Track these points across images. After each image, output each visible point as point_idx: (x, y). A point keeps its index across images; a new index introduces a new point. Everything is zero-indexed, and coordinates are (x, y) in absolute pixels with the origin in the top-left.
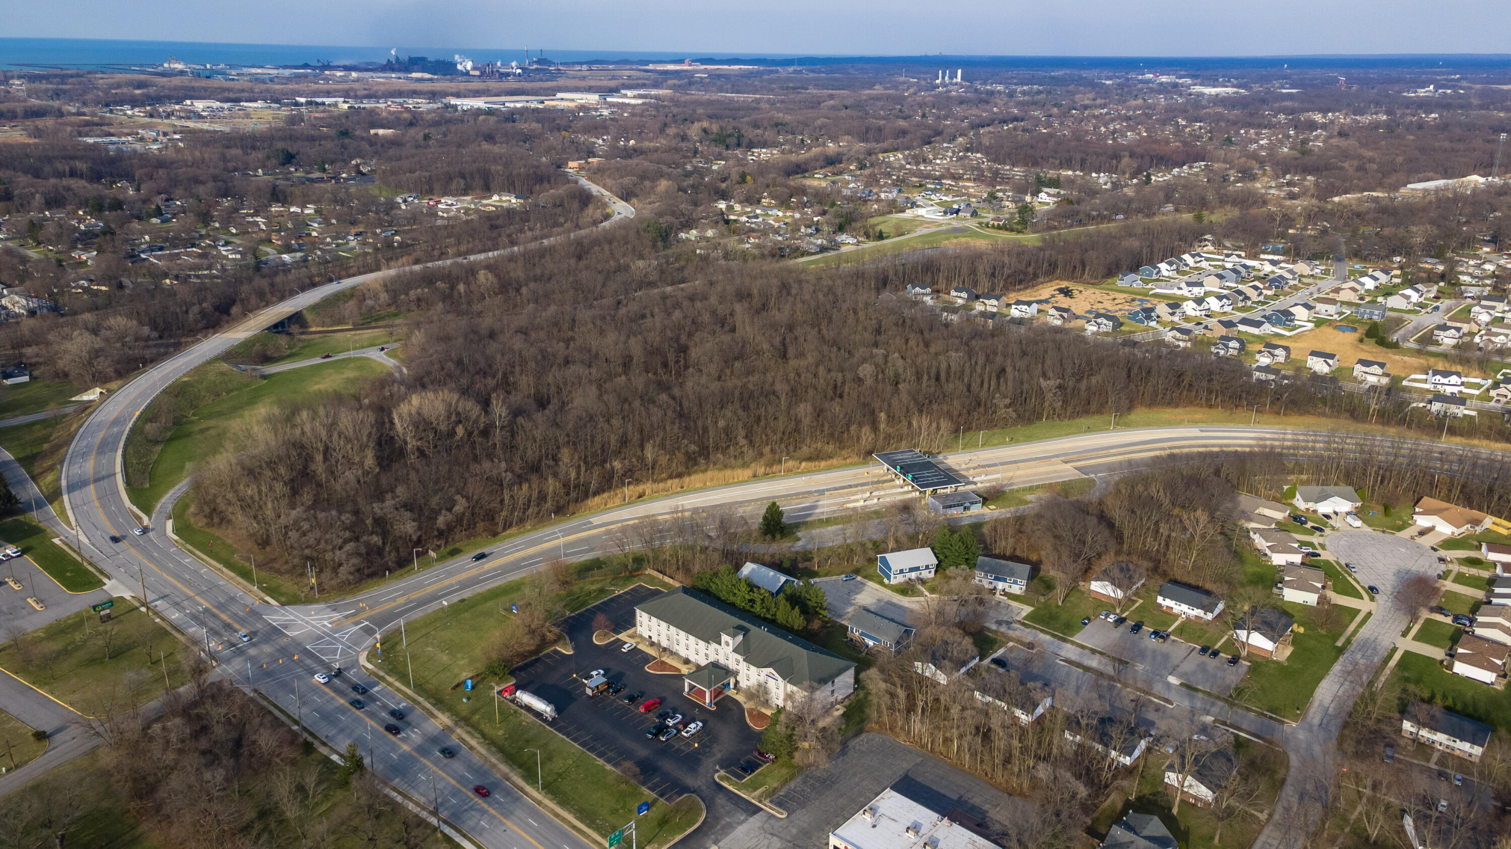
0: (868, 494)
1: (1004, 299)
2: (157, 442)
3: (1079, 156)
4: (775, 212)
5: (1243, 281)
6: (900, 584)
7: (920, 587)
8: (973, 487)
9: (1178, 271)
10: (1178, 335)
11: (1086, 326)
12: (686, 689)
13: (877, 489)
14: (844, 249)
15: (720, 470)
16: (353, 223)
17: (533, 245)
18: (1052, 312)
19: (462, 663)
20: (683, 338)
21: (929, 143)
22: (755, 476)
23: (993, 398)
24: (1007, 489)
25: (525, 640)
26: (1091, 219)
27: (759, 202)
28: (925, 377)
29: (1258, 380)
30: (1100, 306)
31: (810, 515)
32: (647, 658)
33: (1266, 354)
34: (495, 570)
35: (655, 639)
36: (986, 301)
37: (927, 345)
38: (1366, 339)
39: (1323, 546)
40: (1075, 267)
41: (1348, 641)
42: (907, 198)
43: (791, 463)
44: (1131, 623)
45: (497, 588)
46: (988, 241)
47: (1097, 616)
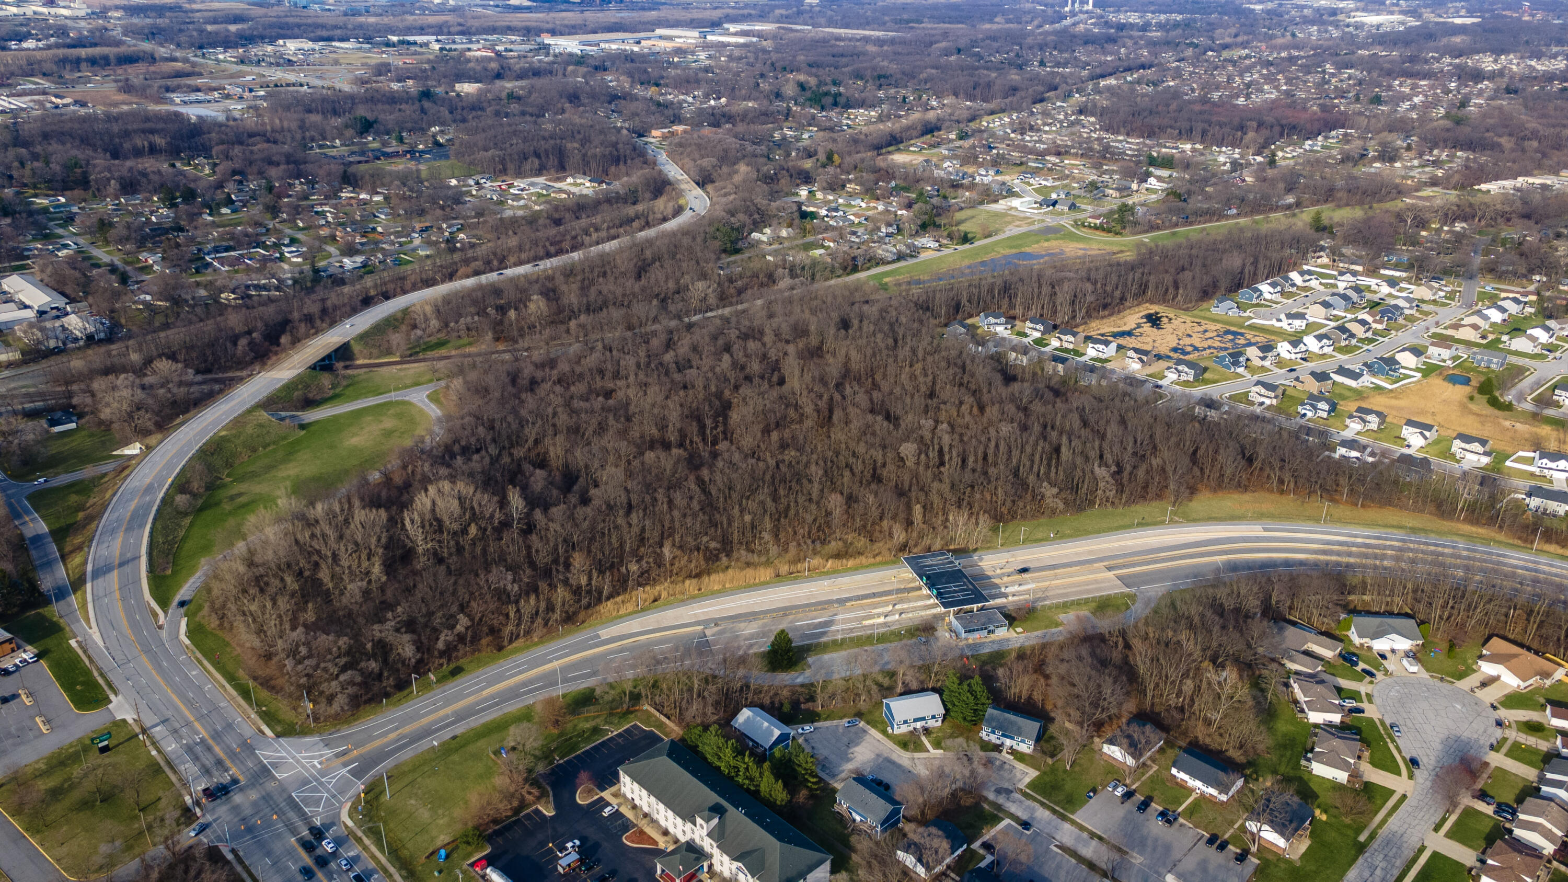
0: (891, 607)
1: (1082, 331)
2: (186, 514)
3: (1200, 126)
4: (859, 201)
5: (1354, 307)
6: (903, 735)
7: (923, 738)
8: (1002, 601)
9: (1282, 293)
10: (1263, 391)
11: (1166, 373)
12: (659, 872)
13: (902, 601)
14: (924, 256)
15: (742, 569)
16: (422, 213)
17: (593, 252)
18: (1133, 353)
19: (441, 822)
22: (778, 575)
23: (1042, 485)
24: (1039, 605)
25: (501, 806)
26: (1199, 215)
27: (844, 186)
28: (971, 459)
29: (1341, 457)
30: (1187, 341)
31: (824, 633)
32: (626, 825)
33: (1357, 420)
34: (492, 697)
35: (637, 802)
36: (1063, 337)
38: (1477, 396)
39: (1369, 697)
40: (1167, 289)
41: (1372, 837)
42: (1004, 184)
43: (816, 561)
44: (1139, 798)
45: (493, 721)
46: (1081, 246)
47: (1104, 787)
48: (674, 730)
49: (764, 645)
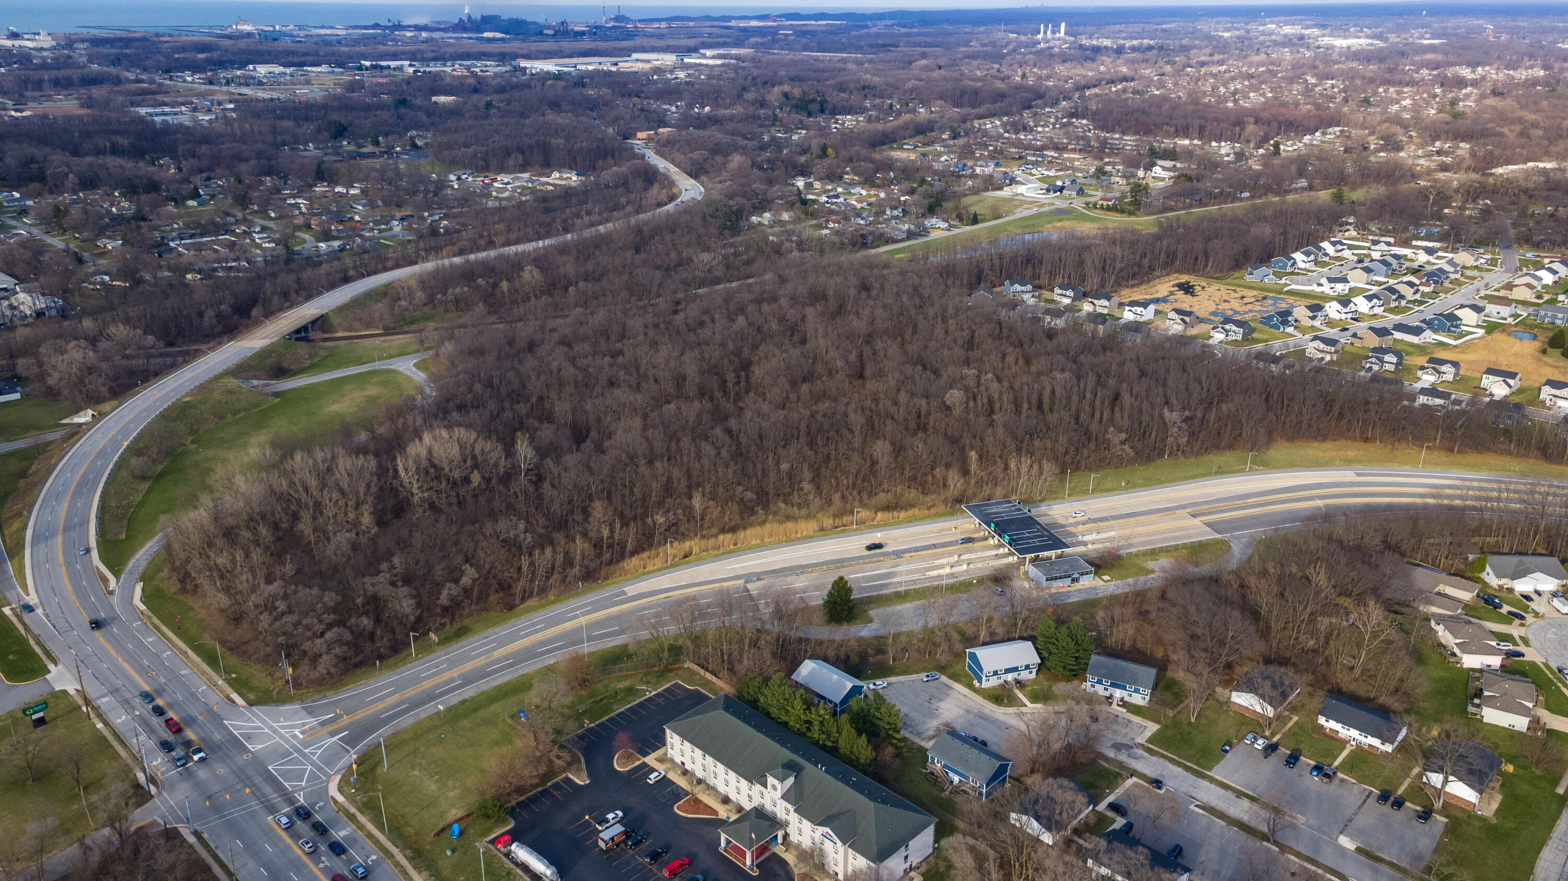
0: (956, 558)
1: (1116, 299)
2: (144, 479)
3: (1196, 123)
4: (857, 190)
5: (1394, 274)
6: (994, 688)
7: (1018, 693)
8: (1082, 549)
9: (1316, 263)
10: (1322, 346)
11: (1212, 333)
12: (723, 844)
13: (967, 551)
14: (933, 235)
15: (781, 522)
16: (400, 206)
17: (588, 233)
18: (1173, 315)
19: (451, 794)
20: (746, 351)
21: (1029, 107)
22: (822, 530)
23: (1106, 432)
24: (1124, 552)
25: (526, 772)
26: (1212, 197)
27: (841, 178)
28: (1025, 406)
29: (1423, 405)
30: (1226, 307)
31: (884, 586)
32: (677, 794)
33: (1430, 371)
34: (506, 658)
35: (688, 766)
36: (1096, 302)
37: (1028, 361)
38: (1549, 350)
39: (1525, 641)
40: (1197, 258)
42: (1006, 173)
43: (864, 514)
44: (1284, 751)
45: (506, 684)
46: (1096, 225)
47: (1241, 740)
48: (724, 686)
49: (818, 598)
